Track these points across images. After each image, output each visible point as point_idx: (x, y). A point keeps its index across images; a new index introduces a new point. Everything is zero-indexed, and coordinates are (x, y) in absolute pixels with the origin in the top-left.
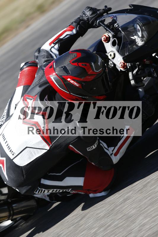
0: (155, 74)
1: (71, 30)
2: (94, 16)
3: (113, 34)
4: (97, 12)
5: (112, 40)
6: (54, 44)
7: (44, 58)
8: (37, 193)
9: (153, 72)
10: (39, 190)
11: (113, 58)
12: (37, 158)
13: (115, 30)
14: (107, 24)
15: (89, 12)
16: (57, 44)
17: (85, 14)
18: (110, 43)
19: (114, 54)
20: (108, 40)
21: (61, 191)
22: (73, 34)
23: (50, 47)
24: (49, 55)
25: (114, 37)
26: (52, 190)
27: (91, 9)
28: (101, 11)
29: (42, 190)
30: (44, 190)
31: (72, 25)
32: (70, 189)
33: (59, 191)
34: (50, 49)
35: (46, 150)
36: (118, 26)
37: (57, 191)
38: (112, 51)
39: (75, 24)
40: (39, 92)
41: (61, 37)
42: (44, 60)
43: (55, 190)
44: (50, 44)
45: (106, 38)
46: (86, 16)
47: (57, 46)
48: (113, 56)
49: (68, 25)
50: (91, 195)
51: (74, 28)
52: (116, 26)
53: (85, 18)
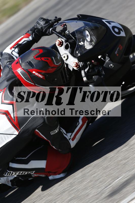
0: (103, 72)
1: (28, 37)
2: (47, 25)
3: (65, 39)
4: (49, 22)
5: (65, 44)
6: (14, 48)
7: (7, 59)
8: (6, 175)
9: (102, 70)
10: (8, 173)
11: (66, 60)
12: (7, 143)
13: (66, 36)
14: (59, 32)
15: (42, 22)
16: (17, 48)
17: (39, 24)
18: (63, 47)
19: (68, 56)
20: (61, 44)
21: (26, 173)
22: (29, 40)
23: (11, 51)
24: (11, 57)
25: (66, 41)
26: (19, 172)
27: (44, 20)
28: (53, 21)
29: (10, 172)
30: (12, 172)
31: (28, 33)
32: (34, 172)
33: (25, 173)
34: (12, 53)
35: (15, 135)
36: (69, 33)
37: (23, 173)
38: (65, 54)
39: (31, 32)
40: (7, 84)
41: (20, 43)
42: (6, 61)
43: (21, 172)
44: (11, 48)
45: (60, 43)
46: (40, 25)
47: (17, 50)
48: (67, 58)
49: (25, 33)
50: (51, 178)
51: (30, 35)
52: (67, 33)
53: (40, 27)
